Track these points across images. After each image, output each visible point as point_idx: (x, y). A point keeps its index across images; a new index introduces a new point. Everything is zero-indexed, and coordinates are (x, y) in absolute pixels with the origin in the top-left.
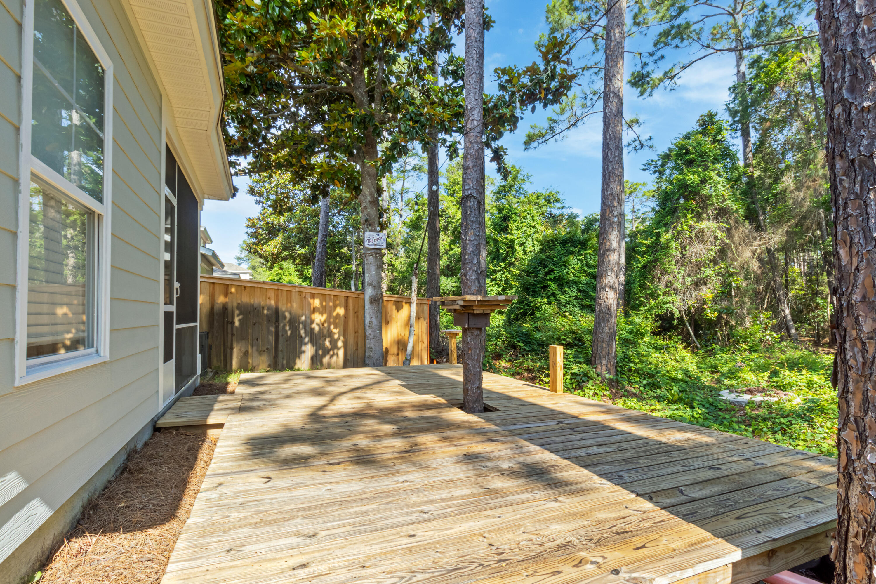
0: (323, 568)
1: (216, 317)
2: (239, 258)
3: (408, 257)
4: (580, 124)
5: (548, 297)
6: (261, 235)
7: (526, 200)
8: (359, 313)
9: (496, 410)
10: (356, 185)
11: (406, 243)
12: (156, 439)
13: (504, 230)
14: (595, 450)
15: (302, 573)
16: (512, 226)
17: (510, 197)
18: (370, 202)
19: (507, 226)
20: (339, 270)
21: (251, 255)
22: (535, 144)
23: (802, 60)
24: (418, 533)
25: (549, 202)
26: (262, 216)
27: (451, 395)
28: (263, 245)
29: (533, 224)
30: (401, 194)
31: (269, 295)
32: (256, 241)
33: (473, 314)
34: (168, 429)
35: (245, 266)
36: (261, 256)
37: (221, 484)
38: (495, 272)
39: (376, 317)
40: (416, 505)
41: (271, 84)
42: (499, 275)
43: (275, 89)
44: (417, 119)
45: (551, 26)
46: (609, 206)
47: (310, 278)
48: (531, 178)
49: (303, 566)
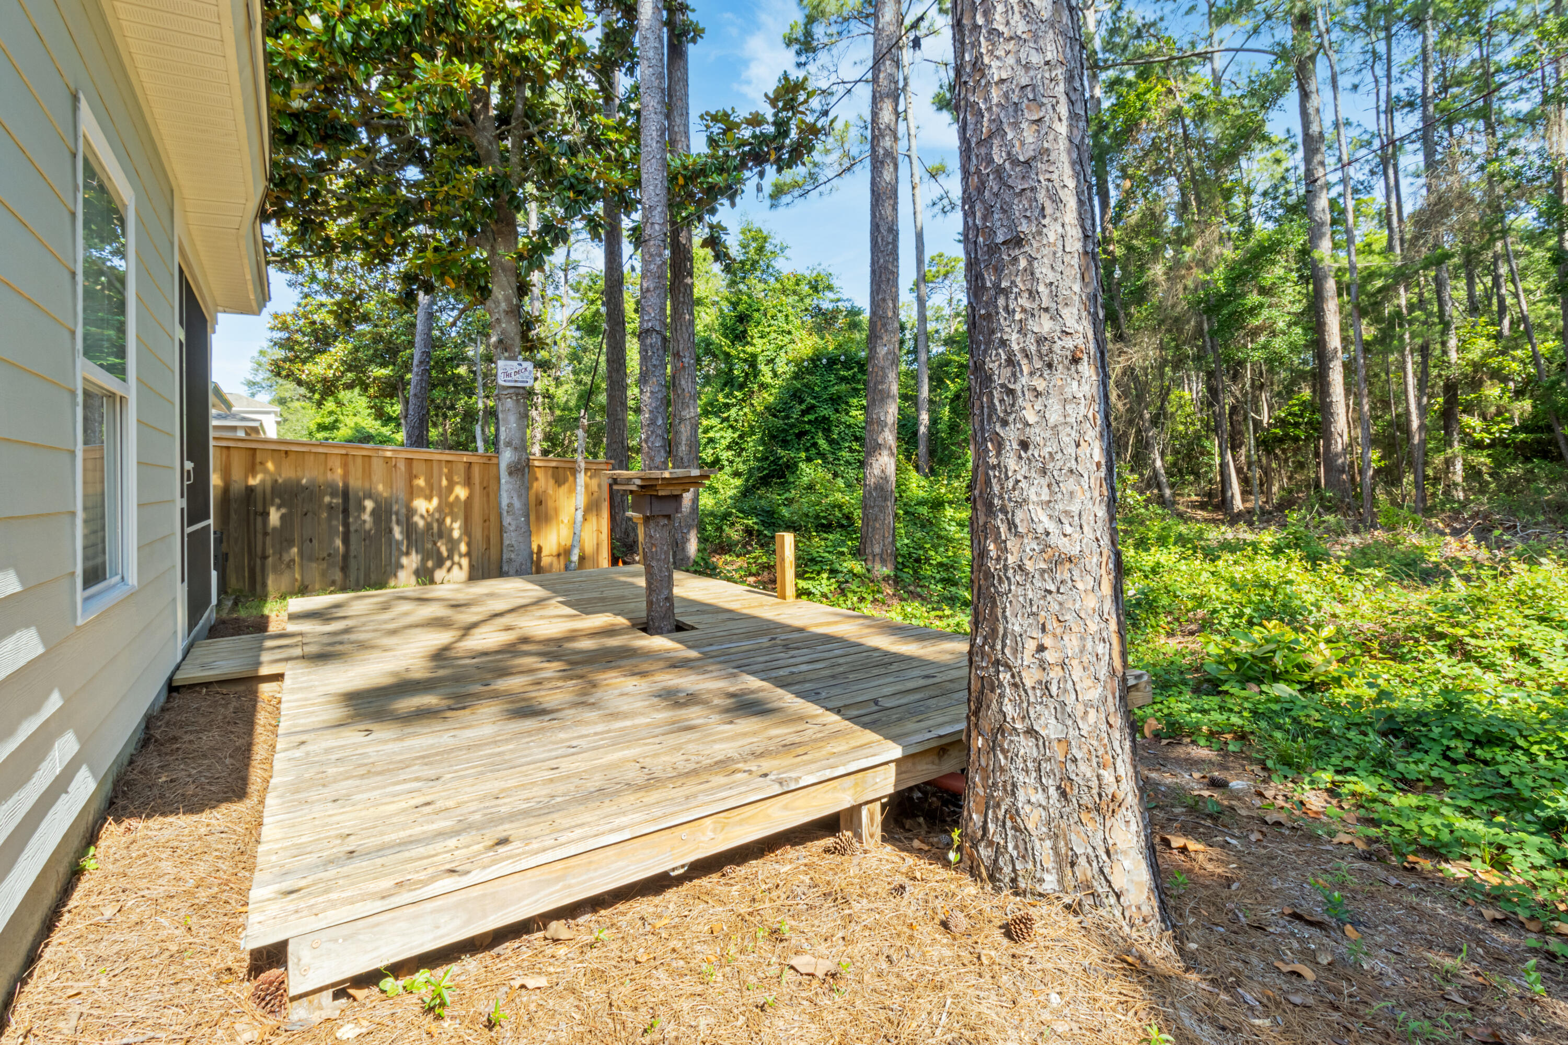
0: (451, 803)
1: (234, 505)
2: (251, 384)
3: (579, 382)
4: (855, 168)
5: (807, 450)
6: (301, 344)
7: (778, 286)
8: (489, 489)
9: (693, 628)
10: (483, 283)
11: (575, 357)
12: (175, 704)
13: (740, 337)
14: (804, 668)
15: (427, 809)
16: (753, 331)
17: (752, 280)
18: (507, 313)
19: (745, 331)
20: (452, 407)
21: (280, 381)
22: (786, 199)
23: (1170, 91)
24: (562, 765)
25: (815, 289)
26: (301, 310)
27: (632, 612)
28: (304, 362)
29: (786, 327)
30: (565, 270)
31: (330, 464)
32: (291, 354)
33: (657, 497)
34: (192, 687)
35: (264, 397)
36: (300, 383)
37: (303, 743)
38: (727, 406)
39: (520, 496)
40: (562, 741)
41: (333, 127)
42: (733, 412)
43: (341, 135)
44: (581, 187)
45: (807, 12)
46: (881, 318)
47: (396, 419)
48: (787, 252)
49: (428, 804)
